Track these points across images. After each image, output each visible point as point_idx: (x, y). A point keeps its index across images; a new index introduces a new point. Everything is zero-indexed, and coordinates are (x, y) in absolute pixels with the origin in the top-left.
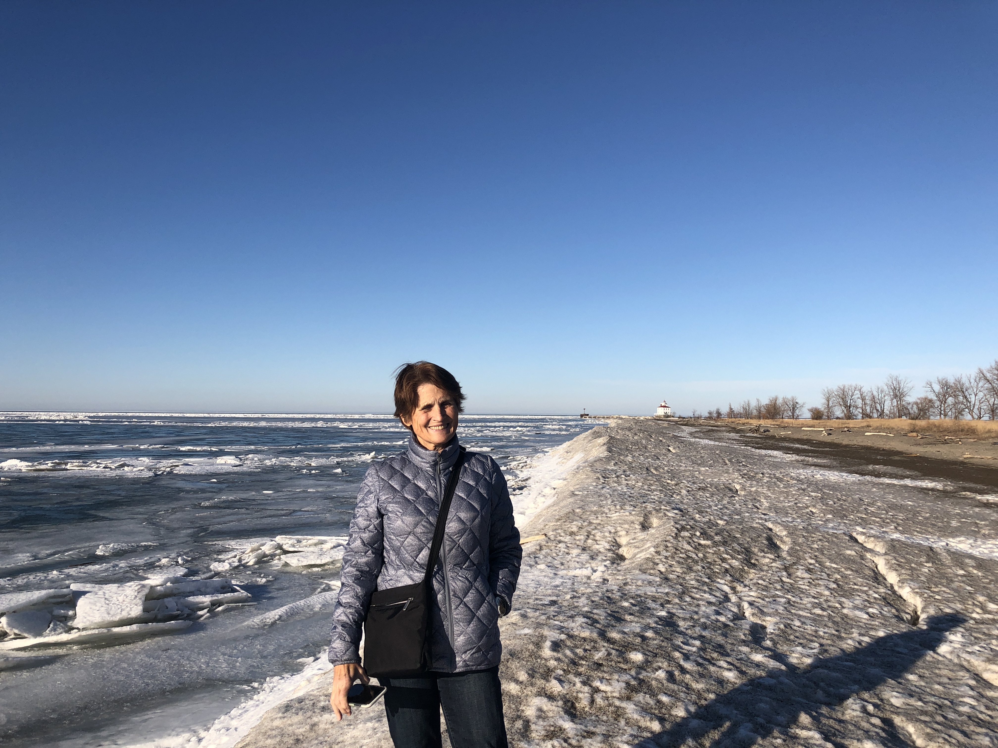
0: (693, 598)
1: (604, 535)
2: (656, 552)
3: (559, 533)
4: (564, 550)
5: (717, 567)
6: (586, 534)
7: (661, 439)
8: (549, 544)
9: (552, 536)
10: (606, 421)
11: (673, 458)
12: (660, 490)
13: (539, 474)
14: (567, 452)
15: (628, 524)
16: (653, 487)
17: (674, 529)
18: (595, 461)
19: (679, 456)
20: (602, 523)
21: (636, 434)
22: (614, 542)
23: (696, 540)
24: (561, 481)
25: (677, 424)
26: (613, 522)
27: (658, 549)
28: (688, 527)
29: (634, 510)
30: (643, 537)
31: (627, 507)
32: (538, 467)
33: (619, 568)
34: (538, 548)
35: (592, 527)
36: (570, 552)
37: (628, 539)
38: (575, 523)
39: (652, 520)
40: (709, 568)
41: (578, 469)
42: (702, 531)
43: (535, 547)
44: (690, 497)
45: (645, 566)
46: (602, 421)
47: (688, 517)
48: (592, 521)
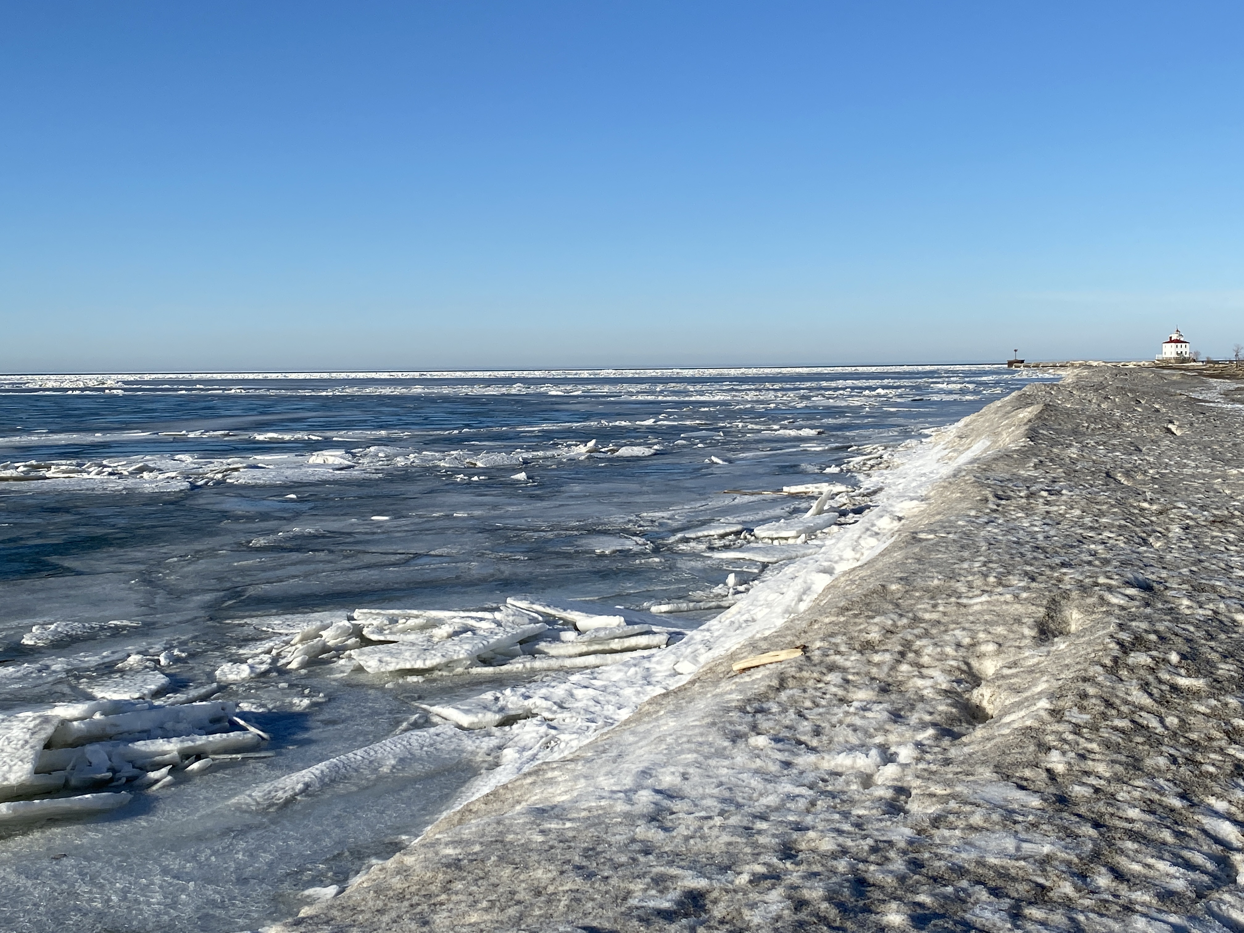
0: (1118, 875)
1: (942, 653)
2: (1053, 712)
3: (836, 645)
4: (834, 690)
5: (1212, 756)
6: (900, 648)
7: (1157, 406)
8: (805, 674)
9: (817, 652)
10: (1059, 372)
11: (1172, 449)
12: (1120, 526)
13: (901, 481)
14: (960, 437)
15: (1005, 624)
16: (1104, 520)
17: (1113, 645)
18: (994, 459)
19: (1185, 443)
20: (945, 620)
21: (1106, 398)
22: (963, 672)
23: (1165, 676)
24: (915, 502)
25: (1201, 374)
26: (971, 618)
27: (1061, 703)
28: (1153, 637)
29: (1027, 589)
30: (1036, 660)
31: (1014, 580)
32: (901, 468)
33: (953, 753)
34: (775, 683)
35: (916, 631)
36: (851, 696)
37: (1000, 664)
38: (877, 620)
39: (1067, 613)
40: (1190, 761)
41: (955, 476)
42: (1186, 649)
43: (767, 683)
44: (1187, 543)
45: (1014, 756)
46: (1049, 374)
47: (1160, 606)
48: (920, 614)
